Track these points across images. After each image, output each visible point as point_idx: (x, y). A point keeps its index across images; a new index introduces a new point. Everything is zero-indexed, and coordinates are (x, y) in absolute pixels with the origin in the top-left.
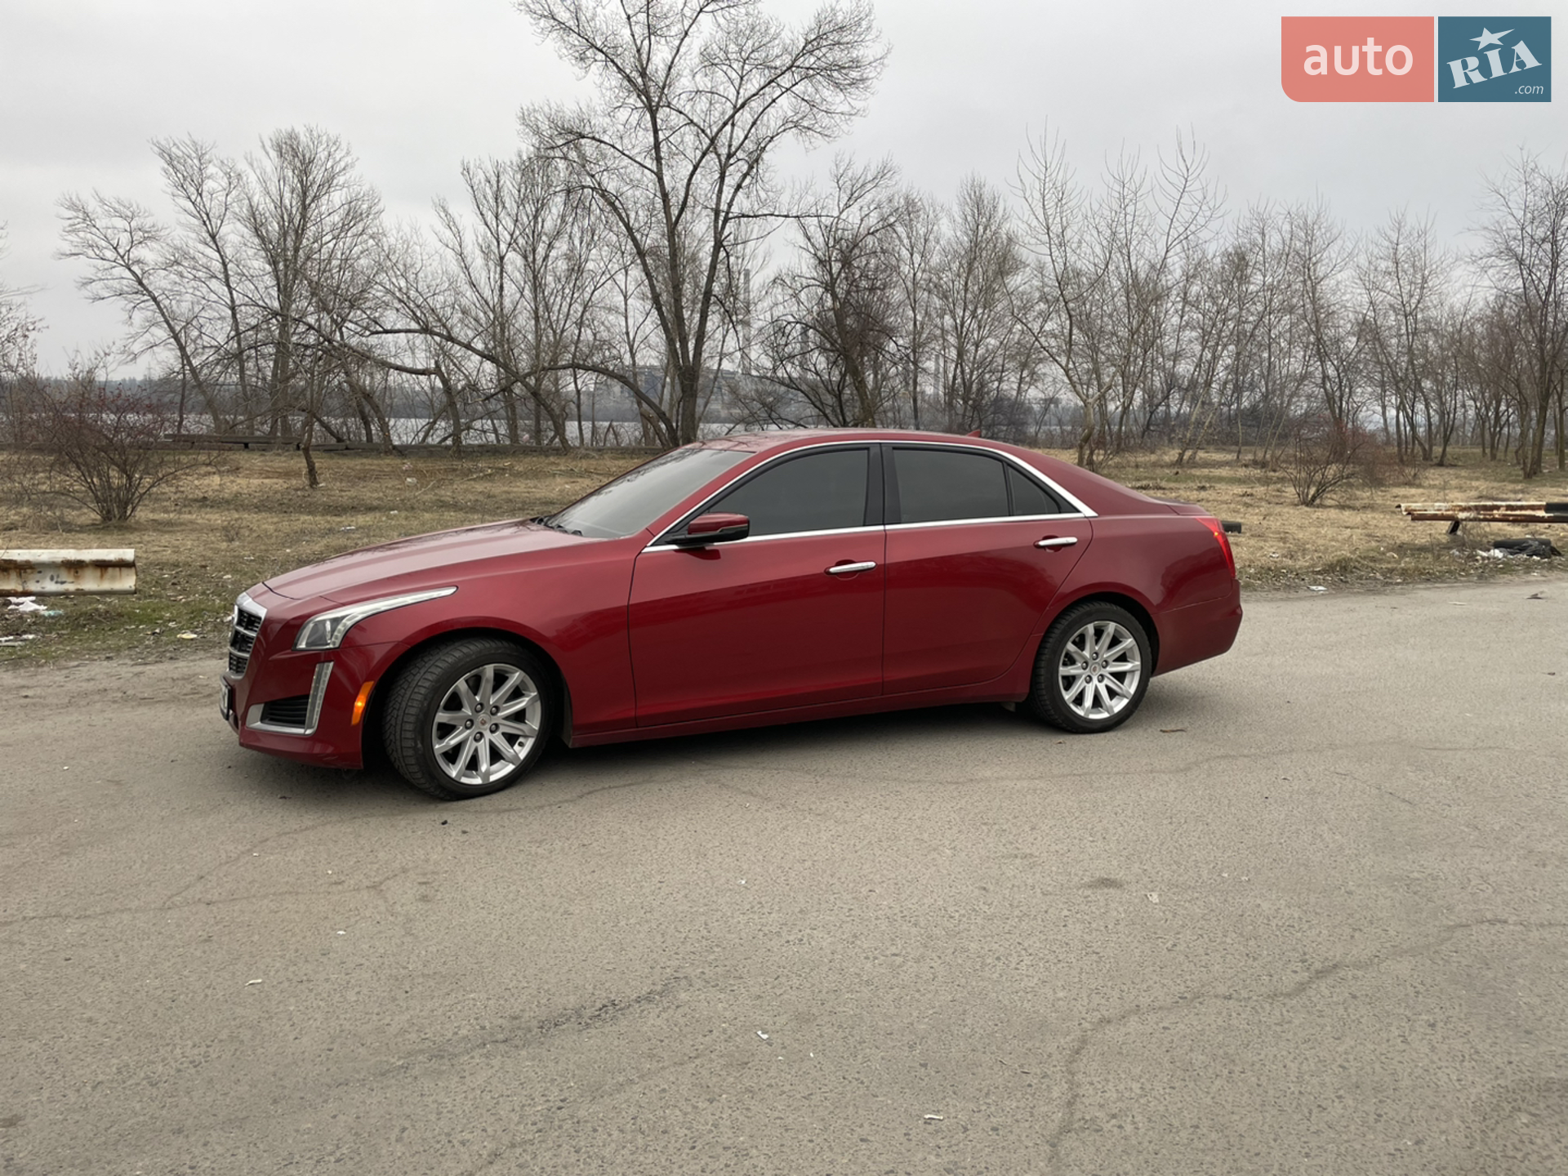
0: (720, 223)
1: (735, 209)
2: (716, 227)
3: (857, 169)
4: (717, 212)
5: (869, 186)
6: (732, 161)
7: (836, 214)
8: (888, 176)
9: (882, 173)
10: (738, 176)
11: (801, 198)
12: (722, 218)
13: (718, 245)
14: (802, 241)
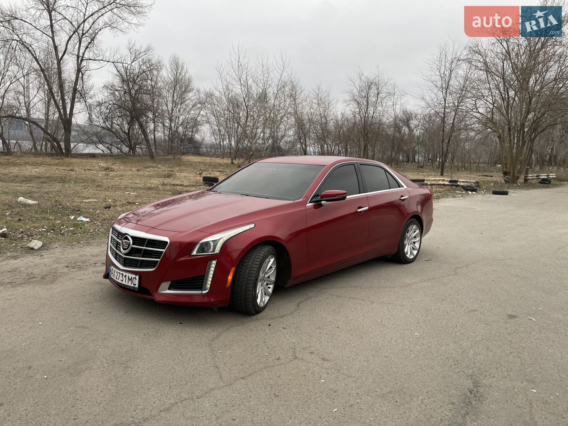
0: (80, 61)
1: (86, 56)
2: (78, 63)
3: (137, 47)
4: (78, 57)
5: (143, 54)
6: (84, 36)
7: (129, 62)
8: (150, 51)
9: (148, 50)
10: (86, 43)
11: (114, 55)
12: (80, 59)
13: (79, 70)
14: (116, 72)
